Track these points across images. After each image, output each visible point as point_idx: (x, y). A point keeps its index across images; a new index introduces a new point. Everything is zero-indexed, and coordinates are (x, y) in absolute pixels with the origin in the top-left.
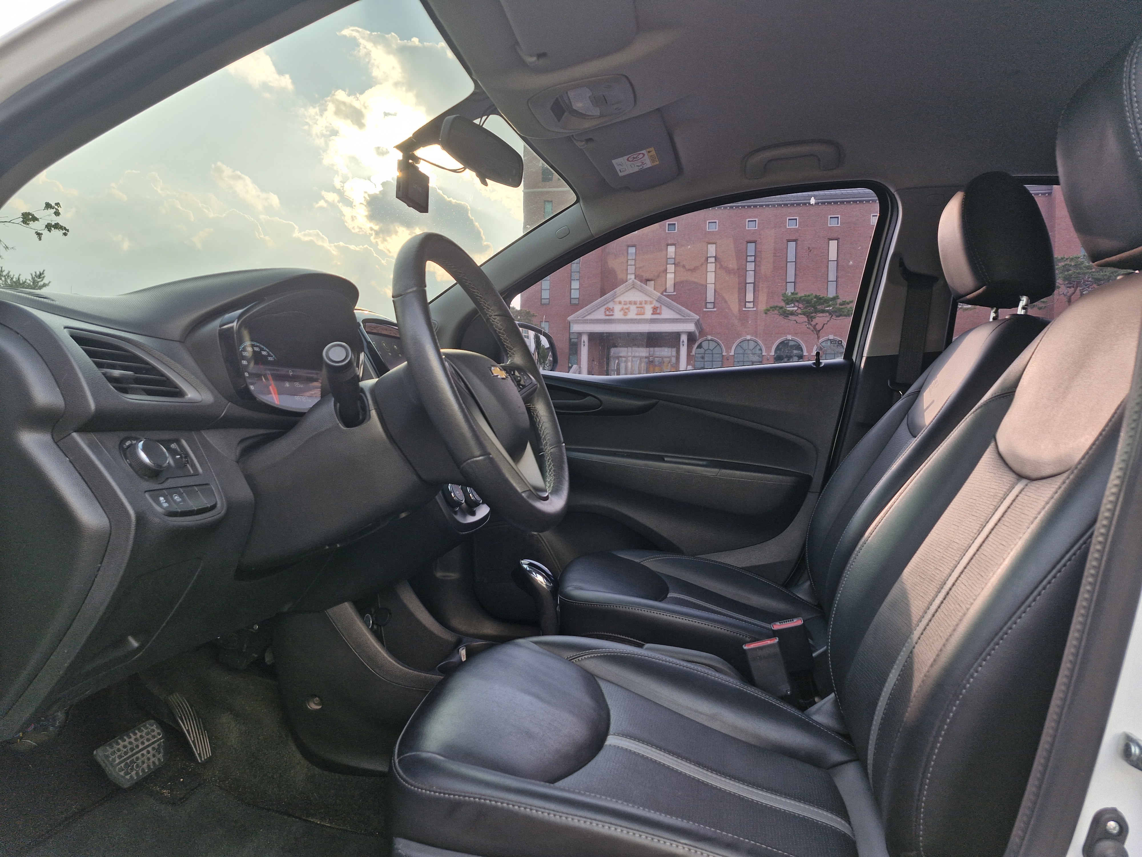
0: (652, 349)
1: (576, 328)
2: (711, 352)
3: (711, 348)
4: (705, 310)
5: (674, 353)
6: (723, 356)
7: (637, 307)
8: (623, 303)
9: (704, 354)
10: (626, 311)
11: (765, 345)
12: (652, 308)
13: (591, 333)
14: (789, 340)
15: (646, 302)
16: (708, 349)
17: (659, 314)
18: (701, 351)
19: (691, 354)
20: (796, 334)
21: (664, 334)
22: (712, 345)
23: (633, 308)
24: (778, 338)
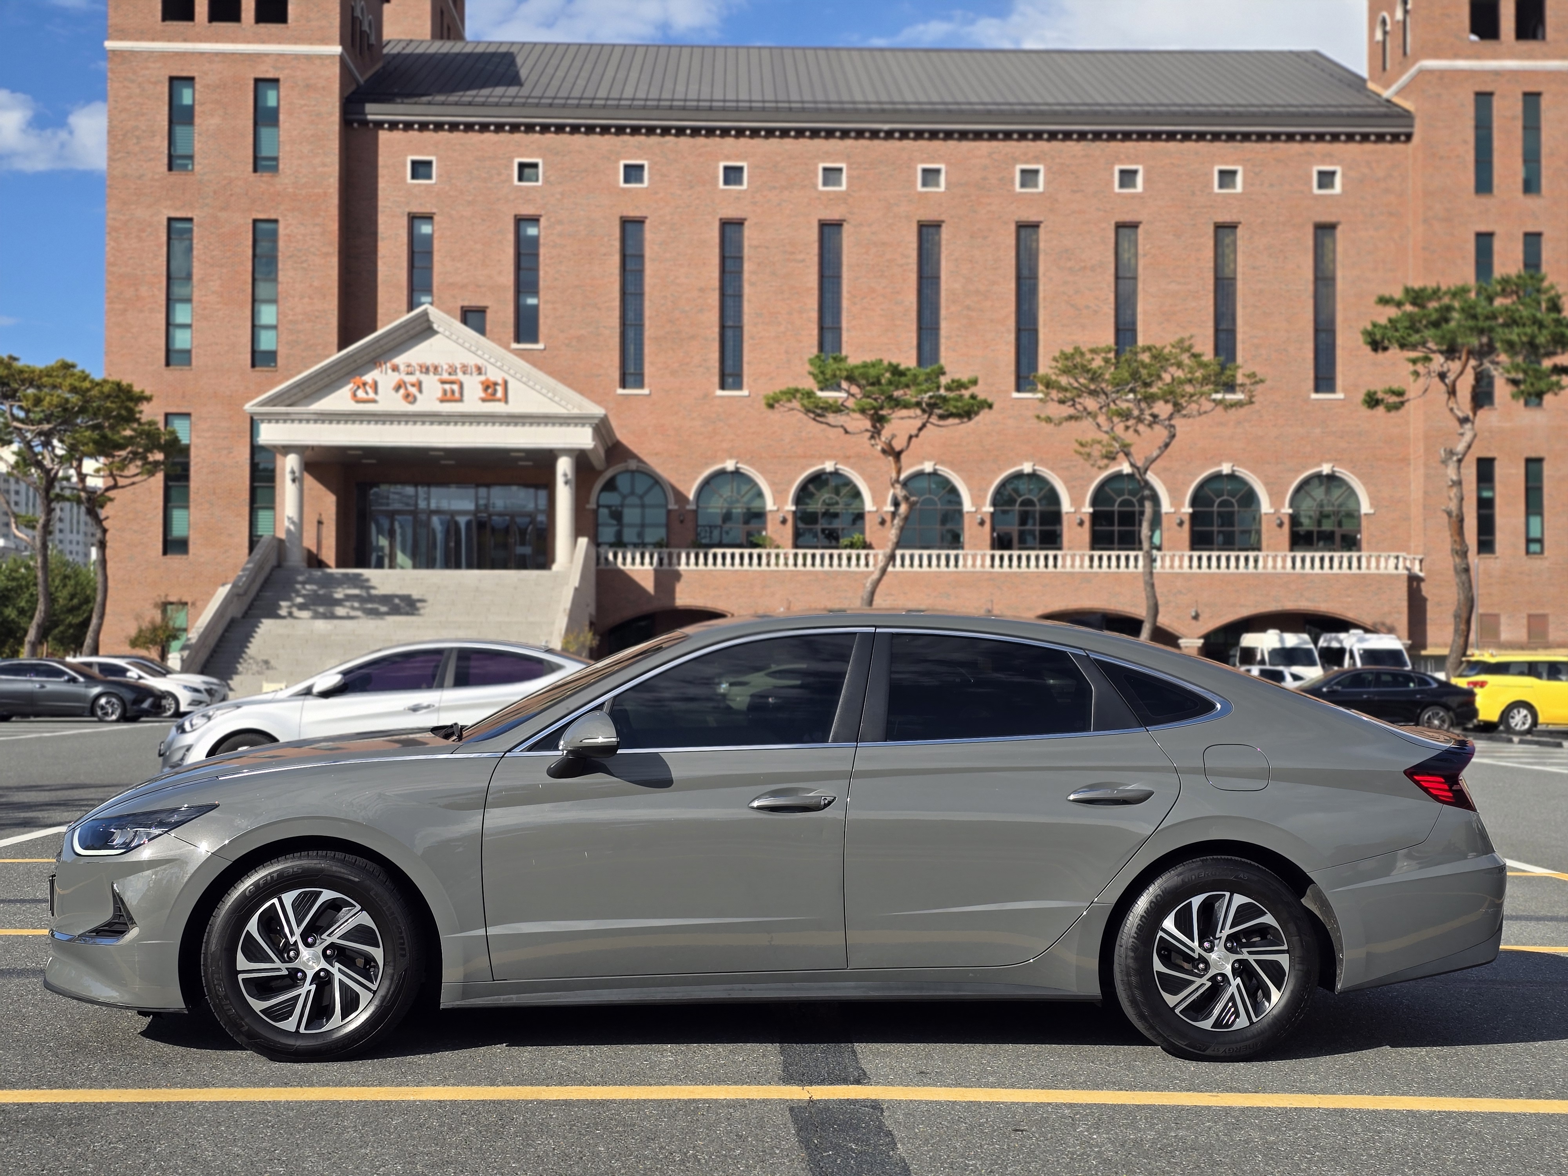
0: (483, 491)
1: (269, 435)
2: (637, 501)
3: (640, 489)
4: (620, 391)
5: (543, 503)
6: (669, 512)
7: (443, 382)
8: (402, 368)
9: (622, 506)
10: (413, 390)
11: (772, 484)
12: (482, 383)
13: (313, 448)
14: (831, 473)
15: (465, 369)
16: (632, 493)
17: (499, 400)
18: (611, 498)
19: (589, 506)
20: (846, 459)
21: (513, 454)
22: (641, 485)
23: (431, 384)
24: (804, 469)
